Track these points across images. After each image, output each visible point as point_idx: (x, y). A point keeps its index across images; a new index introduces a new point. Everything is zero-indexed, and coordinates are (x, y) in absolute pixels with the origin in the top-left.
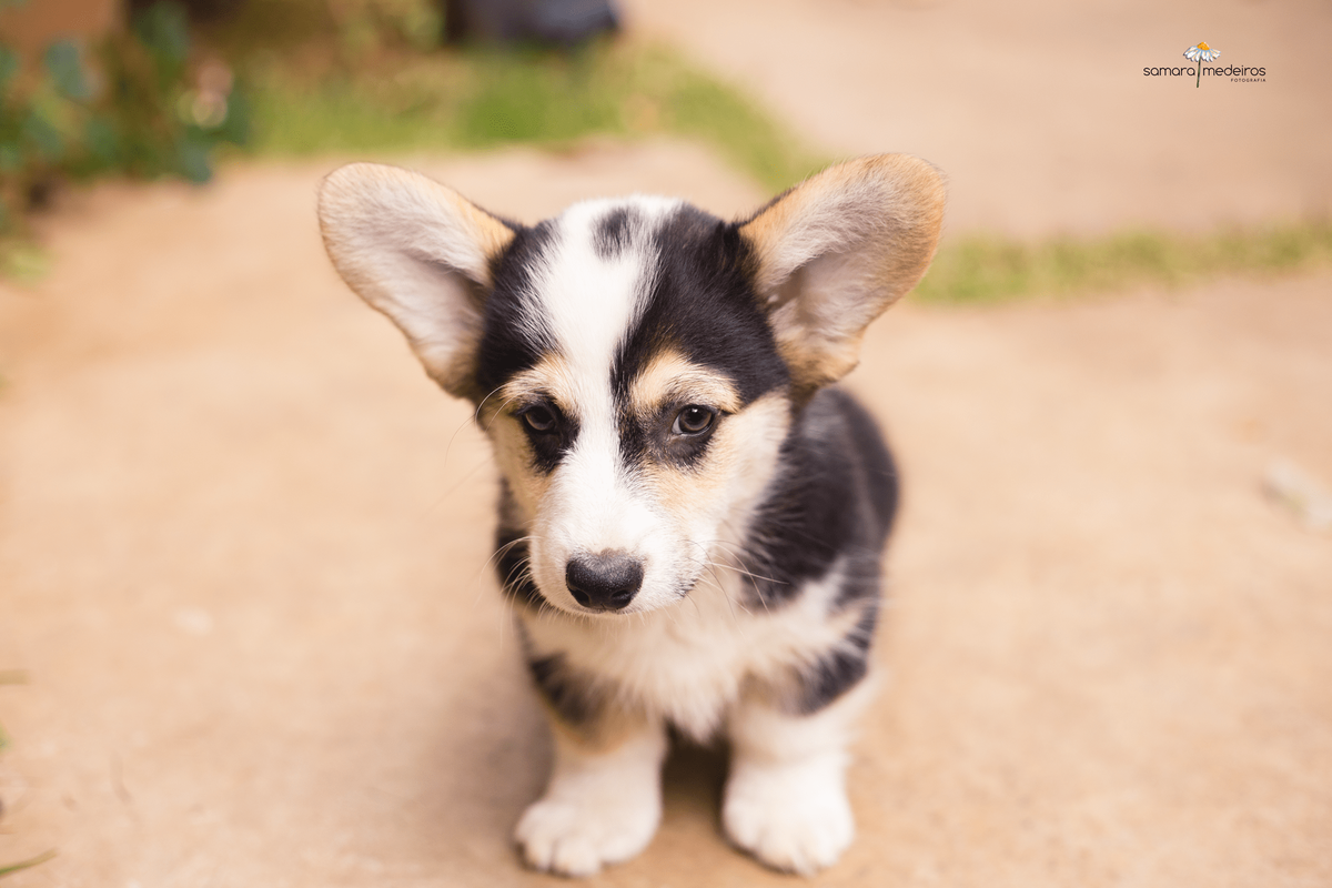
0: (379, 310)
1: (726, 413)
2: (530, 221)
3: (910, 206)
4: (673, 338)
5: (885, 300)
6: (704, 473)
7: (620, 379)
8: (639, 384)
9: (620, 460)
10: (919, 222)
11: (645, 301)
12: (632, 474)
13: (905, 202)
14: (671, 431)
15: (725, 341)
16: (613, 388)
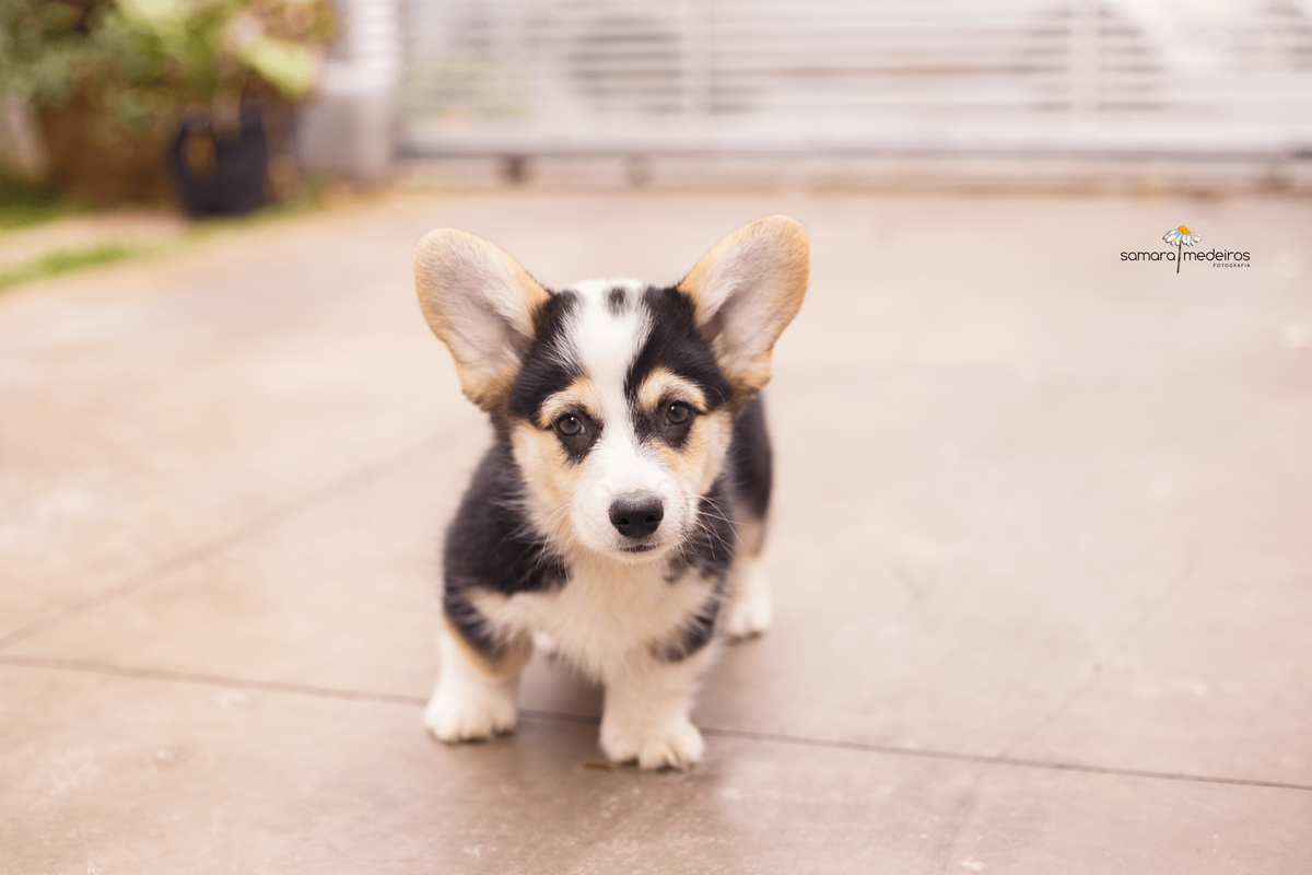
0: (443, 339)
1: (700, 413)
2: (558, 289)
3: (786, 247)
5: (782, 321)
7: (630, 387)
9: (636, 439)
10: (793, 257)
11: (643, 340)
12: (645, 449)
13: (783, 245)
16: (626, 394)
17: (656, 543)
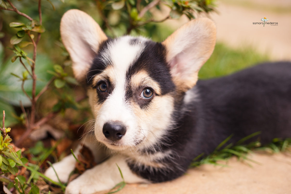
1: (157, 94)
3: (208, 30)
4: (146, 67)
6: (147, 111)
7: (129, 74)
8: (134, 77)
9: (124, 98)
10: (211, 34)
12: (127, 103)
14: (140, 95)
15: (159, 72)
16: (126, 77)
17: (117, 144)
